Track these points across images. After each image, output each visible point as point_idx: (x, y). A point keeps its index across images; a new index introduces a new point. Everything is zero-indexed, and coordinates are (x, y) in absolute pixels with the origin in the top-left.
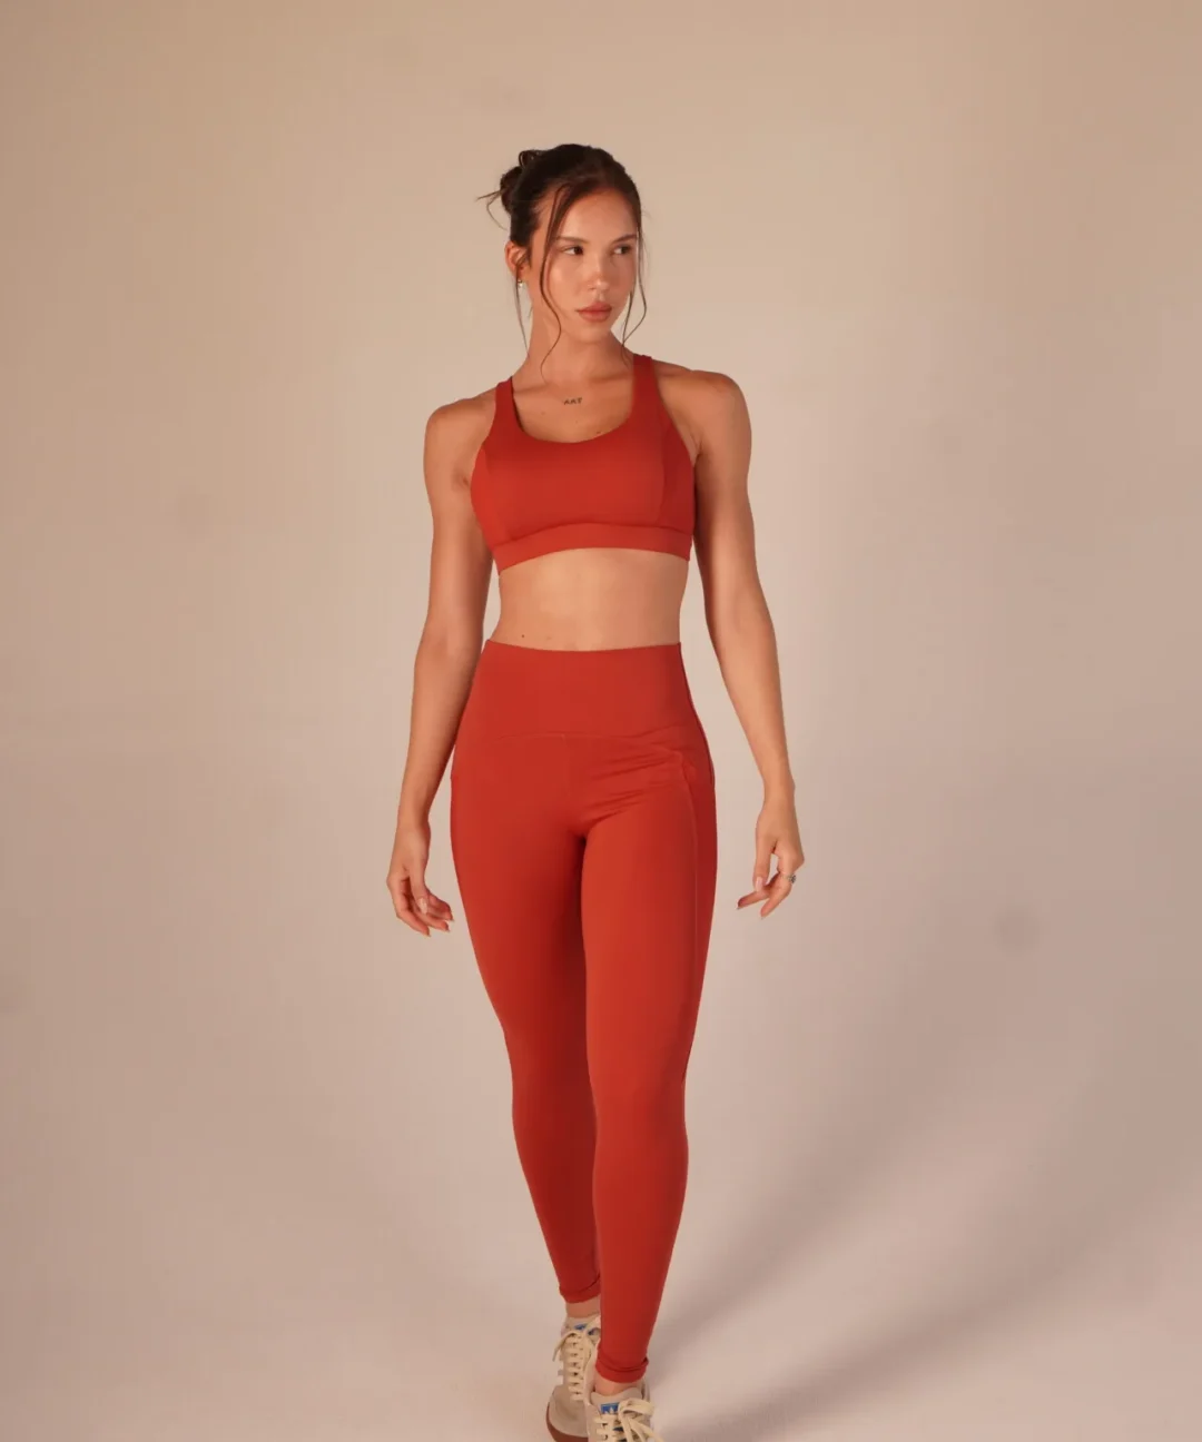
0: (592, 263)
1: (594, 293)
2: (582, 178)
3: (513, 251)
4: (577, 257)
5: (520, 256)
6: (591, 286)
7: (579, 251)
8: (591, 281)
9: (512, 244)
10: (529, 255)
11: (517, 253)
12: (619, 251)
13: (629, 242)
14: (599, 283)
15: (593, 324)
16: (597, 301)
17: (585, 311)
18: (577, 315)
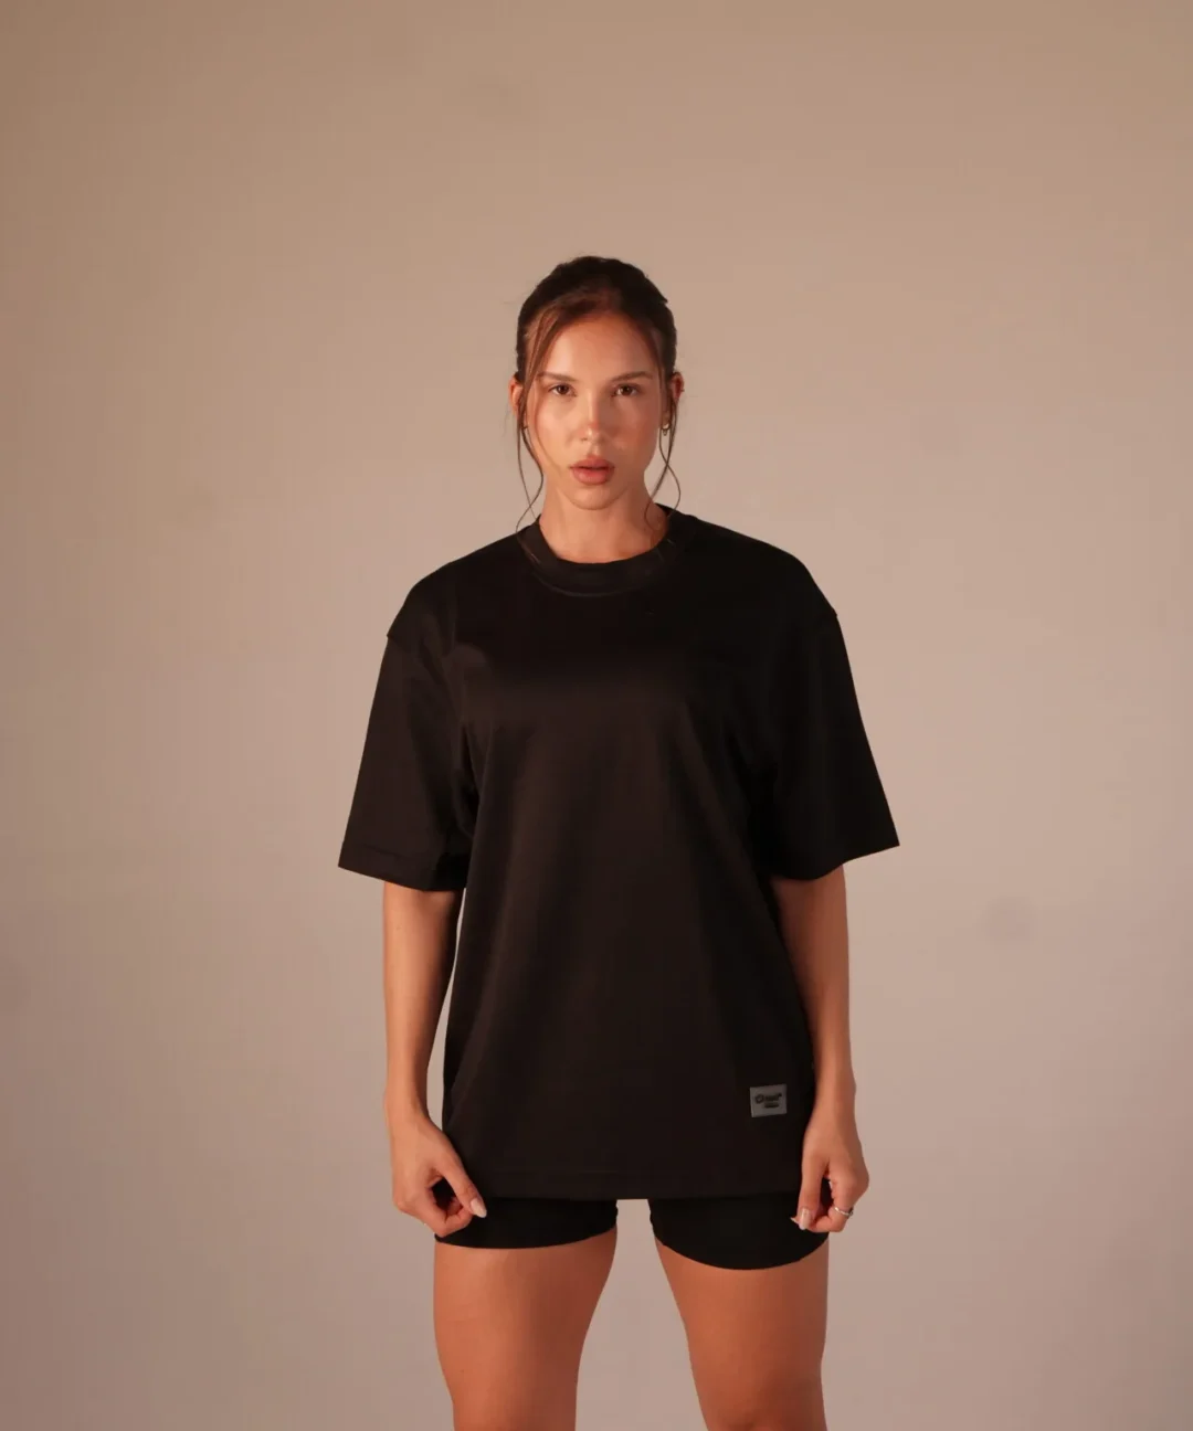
1: (588, 444)
6: (582, 436)
8: (581, 429)
14: (591, 432)
15: (588, 485)
16: (590, 455)
17: (580, 467)
18: (570, 474)
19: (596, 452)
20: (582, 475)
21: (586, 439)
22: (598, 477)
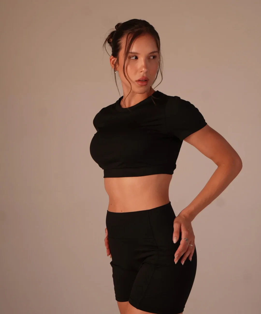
0: (141, 62)
1: (142, 73)
2: (136, 30)
3: (112, 60)
4: (136, 59)
5: (115, 61)
6: (141, 71)
7: (137, 58)
8: (141, 68)
9: (113, 57)
10: (118, 60)
11: (115, 60)
12: (152, 58)
13: (155, 54)
14: (143, 69)
15: (142, 86)
16: (143, 77)
17: (139, 81)
18: (136, 83)
19: (145, 75)
20: (140, 83)
21: (141, 72)
22: (144, 84)
